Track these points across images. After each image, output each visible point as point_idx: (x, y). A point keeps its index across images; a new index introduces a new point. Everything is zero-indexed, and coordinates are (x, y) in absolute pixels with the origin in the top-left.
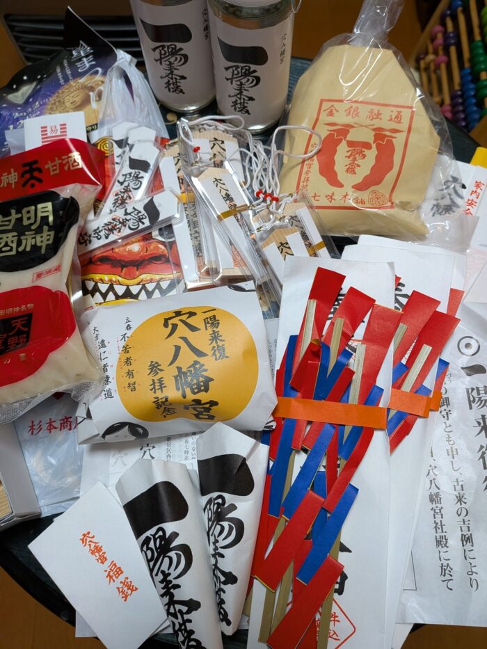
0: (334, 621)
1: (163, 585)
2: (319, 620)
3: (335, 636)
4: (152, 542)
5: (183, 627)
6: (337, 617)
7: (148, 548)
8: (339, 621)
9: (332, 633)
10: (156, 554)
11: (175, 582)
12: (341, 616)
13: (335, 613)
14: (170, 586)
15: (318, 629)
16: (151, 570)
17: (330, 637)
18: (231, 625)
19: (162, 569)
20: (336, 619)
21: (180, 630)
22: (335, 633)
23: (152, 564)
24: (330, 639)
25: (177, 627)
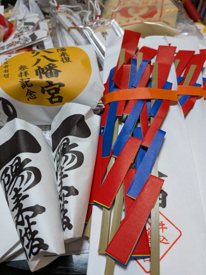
0: (162, 228)
1: (14, 201)
2: (149, 229)
3: (165, 241)
4: (10, 170)
5: (28, 231)
6: (164, 225)
7: (6, 176)
8: (166, 228)
9: (162, 238)
10: (11, 177)
11: (24, 194)
12: (167, 224)
13: (162, 222)
14: (20, 199)
15: (149, 237)
16: (6, 192)
17: (161, 242)
18: (73, 229)
19: (15, 187)
20: (164, 226)
21: (26, 235)
22: (164, 238)
23: (7, 187)
24: (161, 243)
25: (23, 232)
